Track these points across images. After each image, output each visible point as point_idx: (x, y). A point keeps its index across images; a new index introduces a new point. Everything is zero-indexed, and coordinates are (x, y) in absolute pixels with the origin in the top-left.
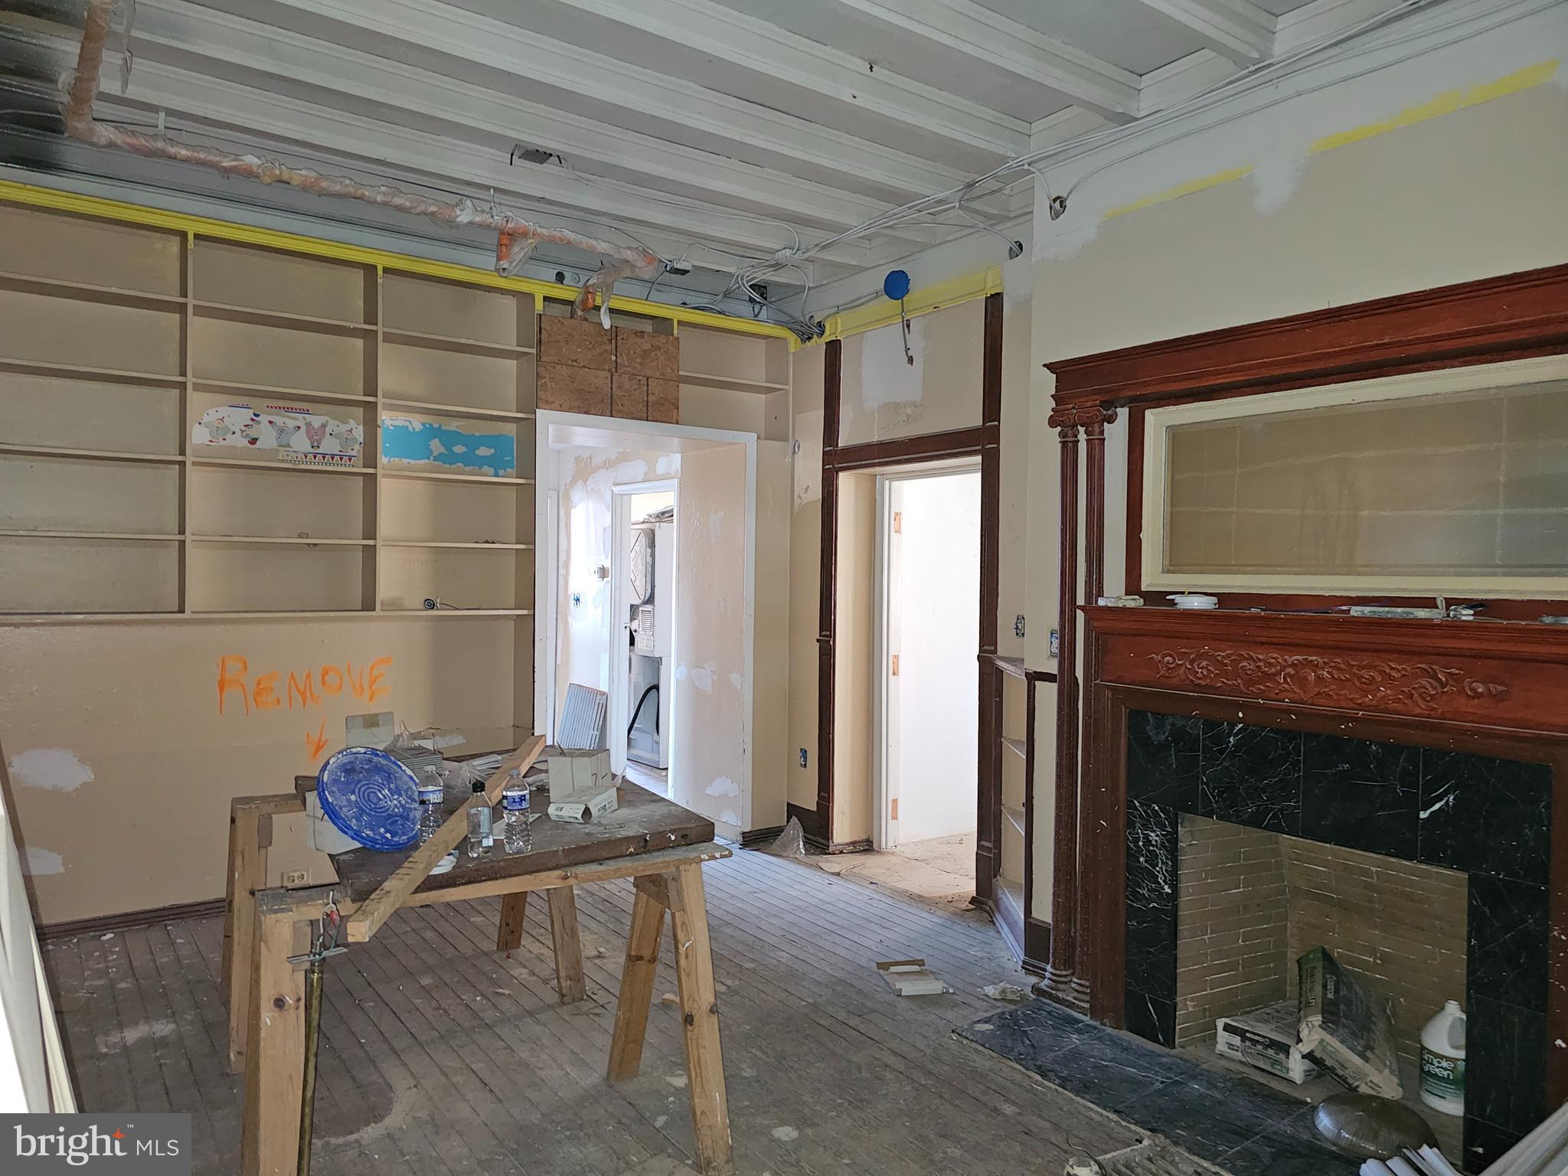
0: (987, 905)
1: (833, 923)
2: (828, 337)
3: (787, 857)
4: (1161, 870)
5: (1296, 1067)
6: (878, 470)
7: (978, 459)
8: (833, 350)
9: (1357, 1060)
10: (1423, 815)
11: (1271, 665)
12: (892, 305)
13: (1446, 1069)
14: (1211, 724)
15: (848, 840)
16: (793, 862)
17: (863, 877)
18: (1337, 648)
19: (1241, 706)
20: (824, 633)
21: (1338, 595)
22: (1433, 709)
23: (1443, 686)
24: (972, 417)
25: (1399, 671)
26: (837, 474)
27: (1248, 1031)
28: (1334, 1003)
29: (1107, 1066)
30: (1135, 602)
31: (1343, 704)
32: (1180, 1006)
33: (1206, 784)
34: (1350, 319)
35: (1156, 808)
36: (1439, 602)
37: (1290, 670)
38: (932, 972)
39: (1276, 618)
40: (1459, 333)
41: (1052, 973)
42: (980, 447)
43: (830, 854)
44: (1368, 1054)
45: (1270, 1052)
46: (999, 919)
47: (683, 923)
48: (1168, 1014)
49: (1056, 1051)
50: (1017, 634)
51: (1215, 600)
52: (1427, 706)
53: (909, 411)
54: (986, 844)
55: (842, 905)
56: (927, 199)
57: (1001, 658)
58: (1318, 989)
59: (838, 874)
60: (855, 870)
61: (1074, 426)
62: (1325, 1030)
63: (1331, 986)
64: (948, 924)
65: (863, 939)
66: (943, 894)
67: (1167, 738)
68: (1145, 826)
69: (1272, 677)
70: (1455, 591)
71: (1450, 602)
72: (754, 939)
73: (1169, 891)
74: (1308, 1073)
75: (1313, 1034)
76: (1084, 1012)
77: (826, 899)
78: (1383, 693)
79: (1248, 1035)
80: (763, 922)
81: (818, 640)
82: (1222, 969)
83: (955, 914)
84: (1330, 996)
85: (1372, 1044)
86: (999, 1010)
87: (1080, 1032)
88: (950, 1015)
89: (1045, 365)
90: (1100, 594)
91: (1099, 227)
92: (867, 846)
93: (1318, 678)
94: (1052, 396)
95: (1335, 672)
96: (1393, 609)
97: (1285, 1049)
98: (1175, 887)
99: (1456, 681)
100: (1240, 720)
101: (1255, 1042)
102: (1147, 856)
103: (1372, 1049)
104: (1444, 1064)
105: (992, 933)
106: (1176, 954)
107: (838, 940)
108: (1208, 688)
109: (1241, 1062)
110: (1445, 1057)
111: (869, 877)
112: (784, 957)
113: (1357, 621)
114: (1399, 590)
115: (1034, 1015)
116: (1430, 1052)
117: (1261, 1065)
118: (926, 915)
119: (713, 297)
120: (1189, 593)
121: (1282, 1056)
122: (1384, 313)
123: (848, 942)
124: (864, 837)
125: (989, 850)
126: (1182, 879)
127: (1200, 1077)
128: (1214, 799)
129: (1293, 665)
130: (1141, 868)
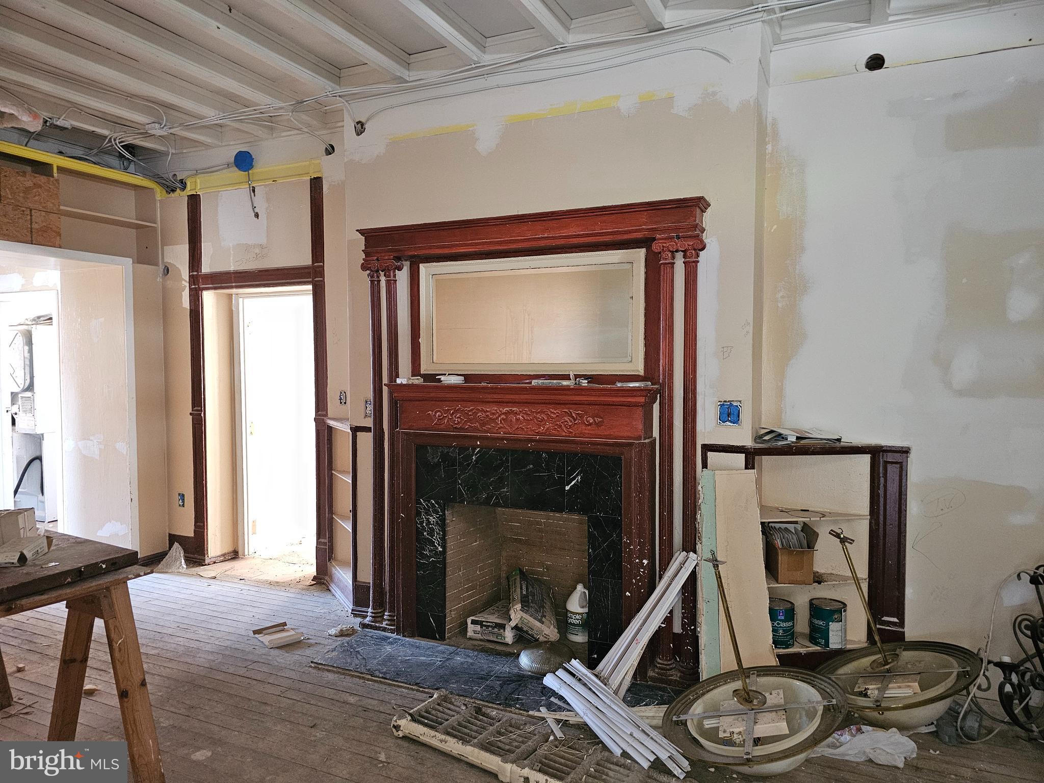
0: (324, 579)
1: (214, 611)
2: (189, 191)
3: (172, 572)
4: (436, 539)
5: (509, 636)
6: (234, 291)
7: (310, 287)
8: (194, 202)
9: (538, 624)
10: (567, 488)
11: (493, 414)
12: (240, 175)
13: (578, 620)
14: (463, 449)
15: (219, 553)
16: (177, 575)
17: (234, 577)
18: (526, 403)
19: (477, 438)
20: (195, 408)
21: (525, 374)
22: (571, 432)
23: (575, 420)
24: (304, 259)
25: (555, 414)
26: (202, 292)
27: (484, 621)
28: (526, 596)
29: (409, 660)
30: (418, 381)
31: (530, 433)
32: (447, 615)
33: (461, 484)
34: (528, 222)
35: (433, 502)
36: (571, 377)
37: (503, 416)
38: (292, 629)
39: (496, 388)
40: (579, 235)
41: (372, 613)
42: (311, 279)
43: (206, 565)
44: (544, 619)
45: (496, 630)
46: (333, 587)
47: (115, 626)
48: (441, 622)
49: (378, 658)
50: (341, 403)
51: (462, 378)
52: (568, 431)
53: (257, 251)
54: (323, 540)
55: (221, 598)
56: (268, 106)
57: (331, 419)
58: (518, 590)
59: (215, 578)
60: (226, 573)
61: (377, 271)
62: (523, 611)
63: (524, 588)
64: (299, 596)
65: (240, 617)
66: (292, 578)
67: (439, 460)
68: (427, 513)
69: (494, 420)
70: (578, 371)
71: (576, 376)
72: (154, 633)
73: (441, 550)
74: (515, 636)
75: (517, 615)
76: (392, 631)
77: (207, 595)
78: (548, 426)
79: (484, 623)
80: (160, 620)
81: (191, 414)
82: (468, 590)
83: (303, 589)
84: (524, 593)
85: (545, 614)
86: (339, 643)
87: (391, 643)
88: (308, 652)
89: (357, 231)
90: (397, 376)
91: (387, 145)
92: (234, 555)
93: (518, 420)
94: (363, 251)
95: (525, 416)
96: (552, 381)
97: (502, 627)
98: (444, 547)
99: (580, 417)
100: (478, 446)
101: (488, 627)
102: (428, 531)
103: (545, 616)
104: (578, 617)
105: (329, 596)
106: (445, 586)
107: (221, 621)
108: (461, 429)
109: (481, 640)
110: (577, 613)
111: (238, 576)
112: (181, 641)
113: (534, 389)
114: (553, 371)
115: (362, 640)
116: (571, 612)
117: (491, 638)
118: (282, 593)
119: (87, 150)
120: (449, 374)
121: (502, 631)
122: (544, 220)
123: (229, 621)
124: (231, 549)
125: (325, 544)
126: (448, 541)
127: (460, 653)
128: (465, 492)
129: (505, 414)
130: (425, 539)
